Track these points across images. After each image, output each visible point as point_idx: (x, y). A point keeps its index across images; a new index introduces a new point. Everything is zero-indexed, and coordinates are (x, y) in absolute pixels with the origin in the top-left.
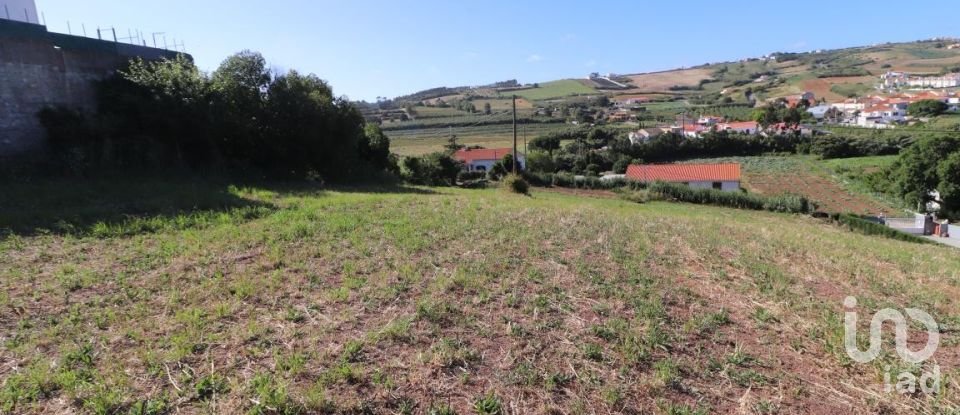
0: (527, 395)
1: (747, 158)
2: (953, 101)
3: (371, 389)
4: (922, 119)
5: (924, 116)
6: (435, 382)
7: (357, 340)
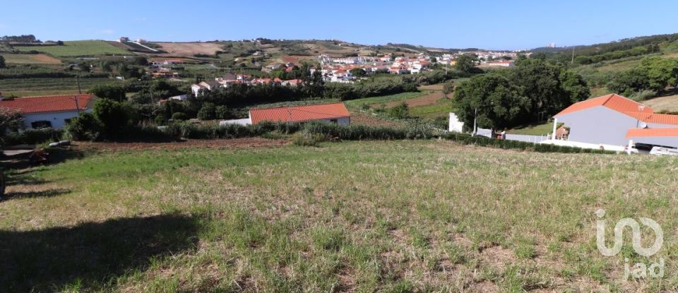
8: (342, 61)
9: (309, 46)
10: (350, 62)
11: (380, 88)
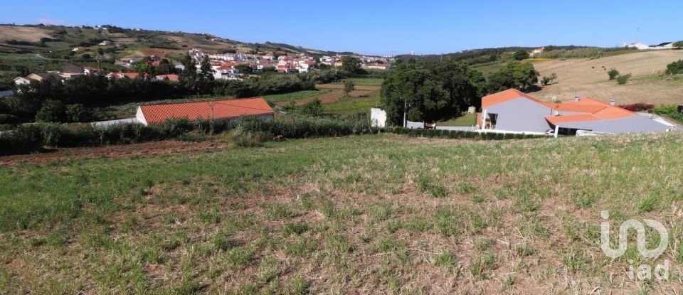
8: (219, 57)
9: (175, 39)
10: (229, 59)
11: (279, 85)
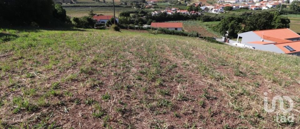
0: (119, 92)
1: (184, 21)
2: (234, 7)
3: (64, 97)
4: (227, 12)
5: (227, 11)
6: (88, 92)
7: (57, 82)
